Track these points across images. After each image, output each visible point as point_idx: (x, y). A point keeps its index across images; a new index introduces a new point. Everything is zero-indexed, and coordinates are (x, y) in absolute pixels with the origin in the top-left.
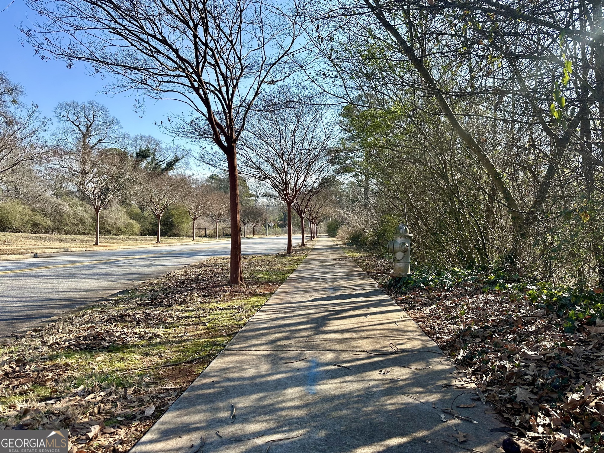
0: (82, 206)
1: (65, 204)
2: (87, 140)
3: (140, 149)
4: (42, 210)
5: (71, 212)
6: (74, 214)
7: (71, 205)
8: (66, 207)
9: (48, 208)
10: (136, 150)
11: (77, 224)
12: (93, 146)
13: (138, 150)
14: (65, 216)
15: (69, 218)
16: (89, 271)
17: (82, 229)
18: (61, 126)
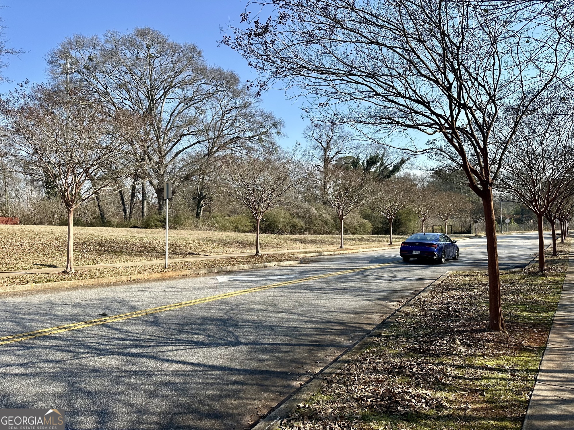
0: (325, 209)
1: (313, 209)
2: (328, 153)
3: (370, 156)
4: (297, 214)
5: (318, 215)
6: (320, 216)
7: (317, 209)
8: (314, 211)
9: (301, 212)
10: (367, 157)
11: (322, 225)
12: (332, 158)
13: (369, 157)
14: (313, 218)
15: (316, 219)
16: (345, 284)
17: (326, 228)
18: (308, 144)
